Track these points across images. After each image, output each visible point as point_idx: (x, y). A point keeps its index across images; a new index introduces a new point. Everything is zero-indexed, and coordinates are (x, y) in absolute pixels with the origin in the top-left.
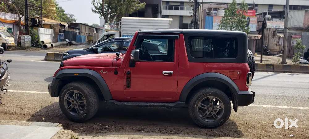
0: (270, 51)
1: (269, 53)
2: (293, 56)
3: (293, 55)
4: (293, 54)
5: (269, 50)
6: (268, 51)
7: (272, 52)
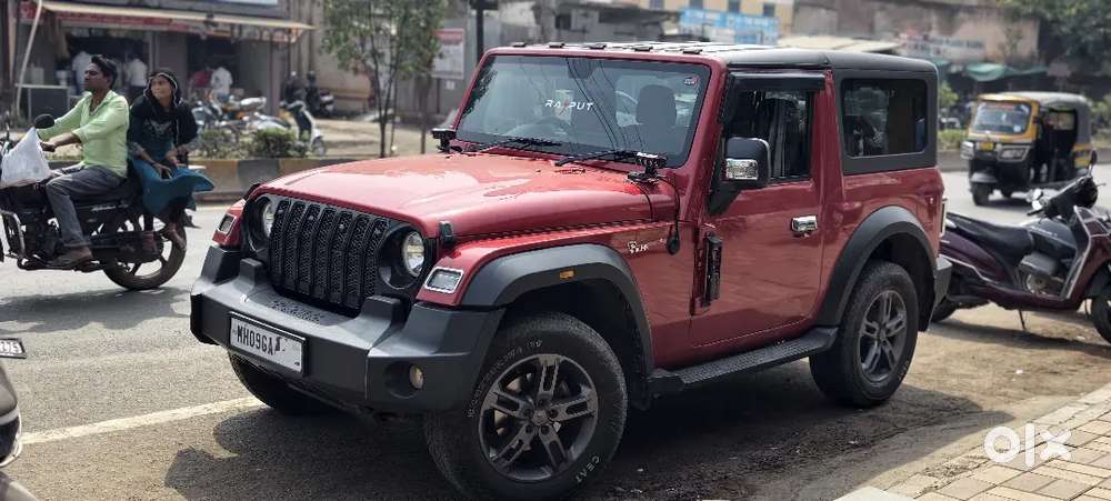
0: (336, 97)
1: (330, 108)
2: (438, 116)
3: (438, 112)
4: (435, 110)
5: (328, 94)
6: (327, 98)
7: (341, 105)
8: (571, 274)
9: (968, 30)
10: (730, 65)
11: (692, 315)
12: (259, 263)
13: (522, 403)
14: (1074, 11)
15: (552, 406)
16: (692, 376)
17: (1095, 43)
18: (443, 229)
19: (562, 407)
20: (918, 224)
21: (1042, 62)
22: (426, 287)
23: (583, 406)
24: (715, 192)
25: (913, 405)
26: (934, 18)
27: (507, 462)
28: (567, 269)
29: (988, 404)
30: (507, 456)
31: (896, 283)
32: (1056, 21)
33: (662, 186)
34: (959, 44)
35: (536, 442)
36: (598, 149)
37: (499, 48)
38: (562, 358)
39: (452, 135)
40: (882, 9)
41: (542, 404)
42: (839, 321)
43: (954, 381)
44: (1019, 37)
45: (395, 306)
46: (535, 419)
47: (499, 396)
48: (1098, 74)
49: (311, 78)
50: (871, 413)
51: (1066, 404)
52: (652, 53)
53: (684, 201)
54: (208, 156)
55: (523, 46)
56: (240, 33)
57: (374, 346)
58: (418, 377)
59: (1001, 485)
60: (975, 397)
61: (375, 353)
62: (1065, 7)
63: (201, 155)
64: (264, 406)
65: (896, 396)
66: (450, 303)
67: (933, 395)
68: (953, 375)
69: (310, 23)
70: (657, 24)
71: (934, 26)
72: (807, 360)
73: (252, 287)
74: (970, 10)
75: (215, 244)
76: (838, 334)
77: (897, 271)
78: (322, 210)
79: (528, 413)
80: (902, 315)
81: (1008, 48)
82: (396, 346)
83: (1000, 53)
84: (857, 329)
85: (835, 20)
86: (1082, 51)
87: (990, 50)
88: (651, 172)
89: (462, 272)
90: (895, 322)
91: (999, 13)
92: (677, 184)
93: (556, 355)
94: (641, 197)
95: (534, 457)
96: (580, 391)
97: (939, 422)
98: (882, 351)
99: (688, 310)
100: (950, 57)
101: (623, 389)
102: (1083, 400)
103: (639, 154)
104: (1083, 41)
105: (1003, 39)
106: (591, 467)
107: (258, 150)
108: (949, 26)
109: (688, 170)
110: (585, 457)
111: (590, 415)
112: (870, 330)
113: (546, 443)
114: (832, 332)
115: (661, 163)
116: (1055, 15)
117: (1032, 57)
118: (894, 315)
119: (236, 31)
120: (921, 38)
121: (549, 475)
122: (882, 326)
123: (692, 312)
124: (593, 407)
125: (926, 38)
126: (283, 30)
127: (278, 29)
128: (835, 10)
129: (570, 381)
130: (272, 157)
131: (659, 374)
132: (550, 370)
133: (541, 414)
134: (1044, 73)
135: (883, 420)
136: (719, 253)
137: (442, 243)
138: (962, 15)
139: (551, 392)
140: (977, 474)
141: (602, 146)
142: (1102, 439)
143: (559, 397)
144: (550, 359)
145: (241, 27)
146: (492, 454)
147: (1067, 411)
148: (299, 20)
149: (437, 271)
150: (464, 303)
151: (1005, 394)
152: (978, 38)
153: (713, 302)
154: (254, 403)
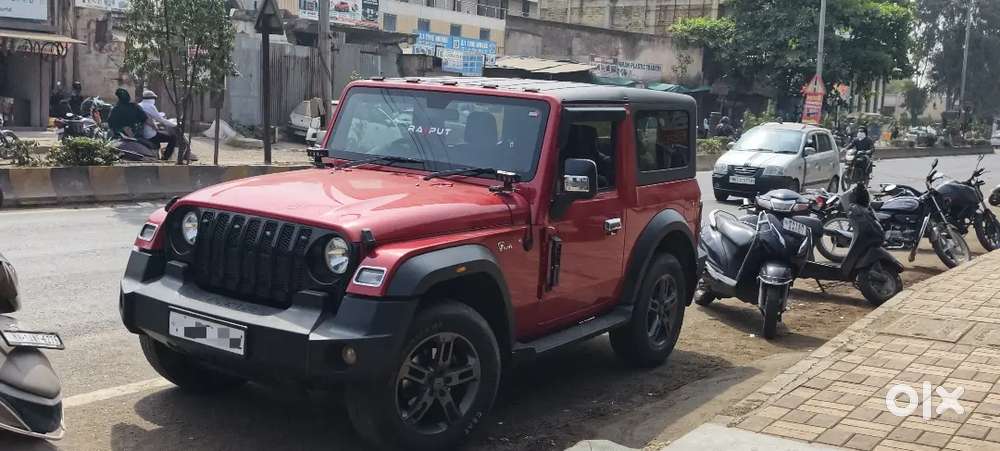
8: (463, 269)
9: (648, 55)
10: (564, 102)
11: (540, 298)
12: (185, 265)
13: (426, 372)
14: (730, 41)
15: (449, 374)
16: (543, 346)
17: (748, 67)
18: (365, 235)
19: (455, 375)
20: (684, 221)
21: (706, 82)
22: (354, 282)
23: (470, 373)
24: (556, 201)
25: (686, 364)
26: (620, 44)
27: (414, 421)
28: (462, 265)
29: (739, 362)
30: (415, 416)
31: (671, 269)
32: (717, 48)
33: (516, 197)
34: (640, 66)
35: (436, 402)
36: (458, 166)
37: (360, 81)
38: (456, 335)
39: (325, 153)
40: (578, 36)
41: (440, 373)
42: (634, 299)
43: (707, 345)
44: (688, 61)
45: (324, 298)
46: (436, 386)
47: (411, 368)
48: (750, 93)
49: (77, 88)
50: (656, 371)
51: (803, 358)
52: (499, 90)
53: (534, 208)
54: (20, 164)
55: (382, 80)
56: (12, 47)
57: (312, 331)
58: (350, 355)
59: (779, 419)
60: (727, 357)
61: (314, 337)
62: (724, 38)
63: (13, 163)
64: (174, 385)
65: (670, 357)
66: (377, 294)
67: (695, 356)
68: (706, 340)
69: (74, 36)
70: (396, 44)
71: (620, 51)
72: (607, 334)
73: (181, 284)
74: (650, 38)
75: (136, 249)
76: (635, 309)
77: (672, 260)
78: (247, 220)
79: (431, 380)
80: (674, 294)
81: (679, 70)
82: (333, 330)
83: (673, 74)
84: (647, 305)
85: (540, 44)
86: (737, 74)
87: (666, 71)
88: (508, 186)
89: (385, 269)
90: (670, 299)
91: (672, 41)
92: (527, 195)
93: (451, 334)
94: (504, 207)
95: (434, 415)
96: (467, 361)
97: (706, 377)
98: (662, 323)
99: (536, 294)
100: (635, 77)
101: (498, 358)
102: (813, 355)
103: (499, 172)
104: (739, 65)
105: (676, 63)
106: (476, 421)
107: (66, 158)
108: (632, 52)
109: (536, 184)
110: (472, 412)
111: (475, 380)
112: (654, 305)
113: (444, 404)
114: (631, 308)
115: (516, 179)
116: (717, 44)
117: (698, 78)
118: (669, 294)
119: (8, 44)
120: (612, 61)
121: (444, 429)
122: (662, 302)
123: (540, 296)
124: (477, 373)
125: (615, 61)
126: (53, 43)
127: (48, 43)
128: (540, 36)
129: (460, 353)
130: (82, 164)
131: (520, 346)
132: (448, 345)
133: (439, 381)
134: (708, 91)
135: (665, 376)
136: (560, 250)
137: (363, 246)
138: (642, 43)
139: (448, 362)
140: (761, 413)
141: (463, 164)
142: (838, 383)
143: (453, 366)
144: (447, 337)
145: (13, 40)
146: (405, 415)
147: (804, 365)
148: (64, 32)
149: (363, 269)
150: (388, 294)
151: (748, 353)
152: (656, 63)
153: (554, 288)
154: (163, 383)
